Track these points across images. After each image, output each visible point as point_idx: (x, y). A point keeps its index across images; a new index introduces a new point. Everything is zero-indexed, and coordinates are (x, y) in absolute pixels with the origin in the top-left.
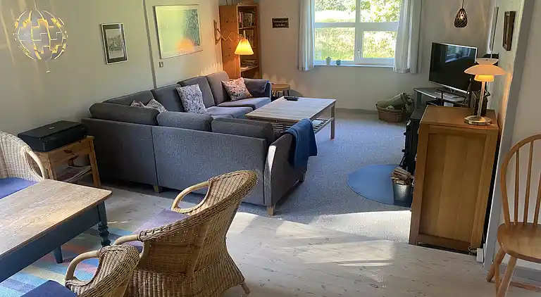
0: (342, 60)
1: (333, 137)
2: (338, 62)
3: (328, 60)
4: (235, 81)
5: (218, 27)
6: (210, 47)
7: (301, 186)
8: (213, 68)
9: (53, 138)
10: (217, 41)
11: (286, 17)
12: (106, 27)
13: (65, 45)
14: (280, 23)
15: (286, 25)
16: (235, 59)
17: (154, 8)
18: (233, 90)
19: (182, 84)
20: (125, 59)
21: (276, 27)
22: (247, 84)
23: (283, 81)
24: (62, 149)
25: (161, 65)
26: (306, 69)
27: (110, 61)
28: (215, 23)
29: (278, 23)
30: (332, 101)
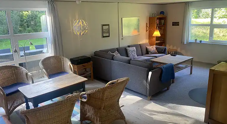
0: (202, 40)
1: (191, 73)
2: (201, 41)
3: (196, 40)
4: (151, 46)
5: (148, 25)
6: (144, 33)
7: (167, 91)
8: (144, 41)
9: (79, 61)
10: (147, 31)
11: (178, 22)
12: (103, 25)
13: (87, 31)
14: (176, 24)
15: (178, 25)
16: (154, 38)
17: (122, 18)
18: (150, 50)
19: (129, 46)
20: (109, 36)
21: (174, 25)
22: (157, 48)
23: (175, 48)
24: (82, 65)
25: (122, 39)
26: (185, 43)
27: (103, 37)
28: (147, 24)
29: (174, 24)
30: (191, 58)
